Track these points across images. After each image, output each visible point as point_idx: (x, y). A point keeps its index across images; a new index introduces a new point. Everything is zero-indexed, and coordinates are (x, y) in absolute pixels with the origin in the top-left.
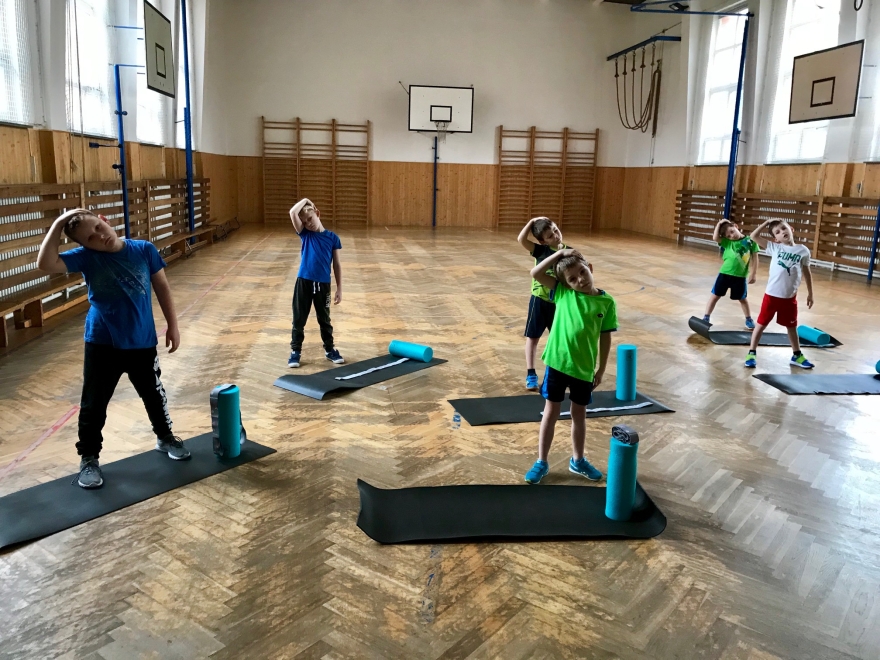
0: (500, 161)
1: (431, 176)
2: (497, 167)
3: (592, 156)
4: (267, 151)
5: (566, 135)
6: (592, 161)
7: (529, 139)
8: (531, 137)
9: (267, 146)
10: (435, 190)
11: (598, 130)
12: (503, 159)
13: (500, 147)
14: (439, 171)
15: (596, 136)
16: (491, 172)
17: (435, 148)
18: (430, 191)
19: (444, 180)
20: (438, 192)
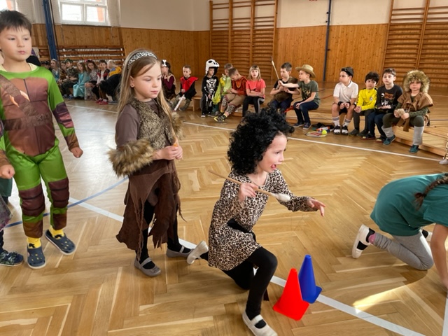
0: (391, 20)
1: (324, 38)
2: (386, 25)
4: (214, 26)
9: (214, 22)
10: (327, 50)
12: (393, 17)
13: (392, 6)
14: (333, 34)
16: (381, 32)
17: (329, 13)
18: (323, 52)
19: (335, 41)
20: (330, 52)
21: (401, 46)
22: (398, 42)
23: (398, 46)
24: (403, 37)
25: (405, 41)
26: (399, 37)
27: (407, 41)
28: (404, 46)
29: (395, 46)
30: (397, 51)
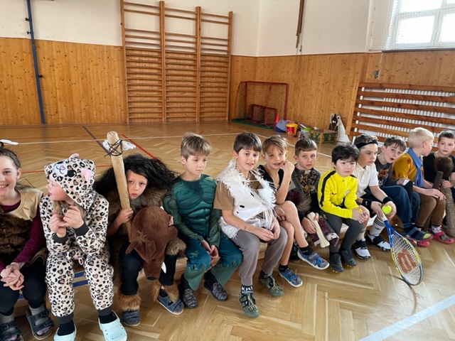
0: (125, 42)
1: (29, 59)
3: (226, 43)
5: (199, 16)
6: (226, 48)
7: (158, 17)
8: (159, 15)
11: (231, 13)
12: (127, 40)
13: (123, 24)
14: (42, 53)
15: (230, 20)
17: (30, 20)
18: (31, 79)
19: (48, 63)
20: (43, 79)
21: (141, 76)
22: (137, 70)
23: (137, 76)
24: (141, 65)
25: (145, 71)
26: (137, 65)
27: (147, 71)
28: (145, 76)
29: (134, 76)
30: (138, 82)
